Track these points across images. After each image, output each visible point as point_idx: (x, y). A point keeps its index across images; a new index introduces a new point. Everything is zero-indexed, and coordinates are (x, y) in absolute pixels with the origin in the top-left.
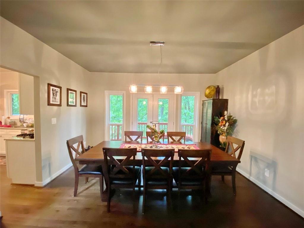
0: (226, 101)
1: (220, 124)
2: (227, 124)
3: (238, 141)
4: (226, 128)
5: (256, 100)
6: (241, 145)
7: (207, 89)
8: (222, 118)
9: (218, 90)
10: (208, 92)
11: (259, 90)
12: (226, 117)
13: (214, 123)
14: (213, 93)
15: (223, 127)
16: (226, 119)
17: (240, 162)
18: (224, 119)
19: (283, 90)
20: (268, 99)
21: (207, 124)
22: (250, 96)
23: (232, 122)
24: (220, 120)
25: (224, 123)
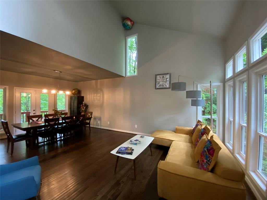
0: (83, 97)
1: (81, 108)
2: (85, 107)
3: (90, 113)
4: (84, 109)
5: (95, 98)
6: (91, 113)
7: (72, 91)
8: (82, 105)
9: (79, 92)
10: (73, 91)
11: (95, 94)
12: (84, 104)
13: (79, 108)
14: (76, 93)
15: (83, 109)
16: (84, 105)
17: (92, 117)
18: (83, 105)
19: (102, 95)
20: (98, 98)
21: (74, 108)
22: (93, 96)
23: (87, 106)
24: (81, 106)
25: (83, 107)
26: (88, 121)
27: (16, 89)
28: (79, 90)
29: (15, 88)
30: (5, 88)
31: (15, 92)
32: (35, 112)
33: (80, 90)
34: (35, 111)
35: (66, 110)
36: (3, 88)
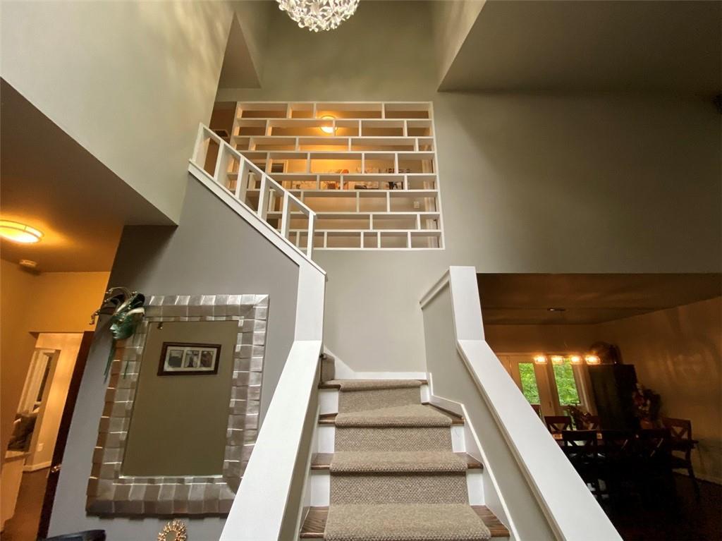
0: (631, 367)
1: (636, 403)
2: (648, 402)
3: (678, 422)
4: (647, 409)
6: (686, 426)
8: (635, 393)
12: (640, 391)
15: (643, 407)
23: (654, 399)
24: (634, 396)
25: (643, 401)
26: (681, 455)
28: (612, 346)
33: (614, 347)
35: (584, 406)
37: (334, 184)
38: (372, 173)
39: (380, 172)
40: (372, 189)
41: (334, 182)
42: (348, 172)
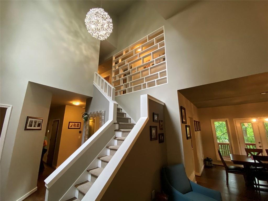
27: (236, 121)
29: (234, 119)
30: (226, 120)
31: (236, 123)
32: (260, 145)
34: (261, 143)
36: (225, 120)
37: (145, 67)
38: (157, 57)
39: (160, 56)
40: (158, 63)
41: (145, 66)
42: (150, 60)
